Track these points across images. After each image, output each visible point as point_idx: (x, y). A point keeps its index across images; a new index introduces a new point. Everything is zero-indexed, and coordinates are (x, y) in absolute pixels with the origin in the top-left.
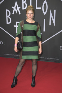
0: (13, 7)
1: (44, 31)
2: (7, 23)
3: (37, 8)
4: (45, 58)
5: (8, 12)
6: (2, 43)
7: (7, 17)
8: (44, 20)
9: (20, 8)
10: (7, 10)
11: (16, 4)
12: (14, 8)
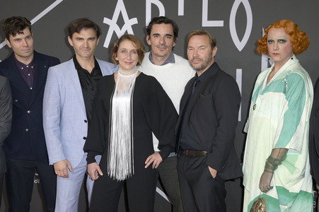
9: (135, 21)
11: (120, 7)
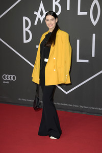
0: (35, 13)
1: (93, 55)
2: (25, 41)
3: (79, 13)
4: (96, 108)
5: (26, 21)
6: (14, 78)
7: (25, 29)
8: (94, 35)
10: (25, 18)
11: (42, 6)
12: (38, 14)
